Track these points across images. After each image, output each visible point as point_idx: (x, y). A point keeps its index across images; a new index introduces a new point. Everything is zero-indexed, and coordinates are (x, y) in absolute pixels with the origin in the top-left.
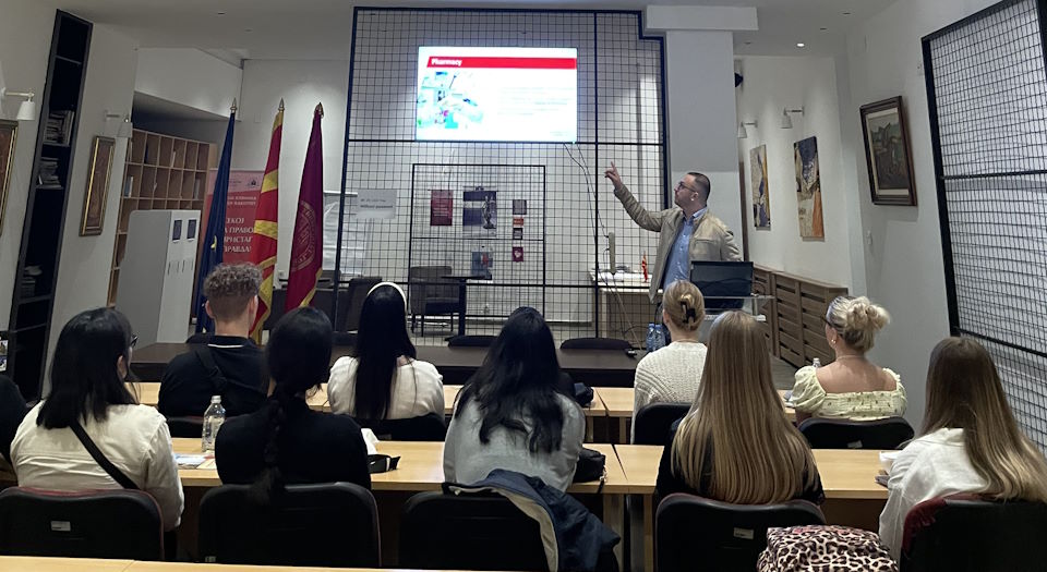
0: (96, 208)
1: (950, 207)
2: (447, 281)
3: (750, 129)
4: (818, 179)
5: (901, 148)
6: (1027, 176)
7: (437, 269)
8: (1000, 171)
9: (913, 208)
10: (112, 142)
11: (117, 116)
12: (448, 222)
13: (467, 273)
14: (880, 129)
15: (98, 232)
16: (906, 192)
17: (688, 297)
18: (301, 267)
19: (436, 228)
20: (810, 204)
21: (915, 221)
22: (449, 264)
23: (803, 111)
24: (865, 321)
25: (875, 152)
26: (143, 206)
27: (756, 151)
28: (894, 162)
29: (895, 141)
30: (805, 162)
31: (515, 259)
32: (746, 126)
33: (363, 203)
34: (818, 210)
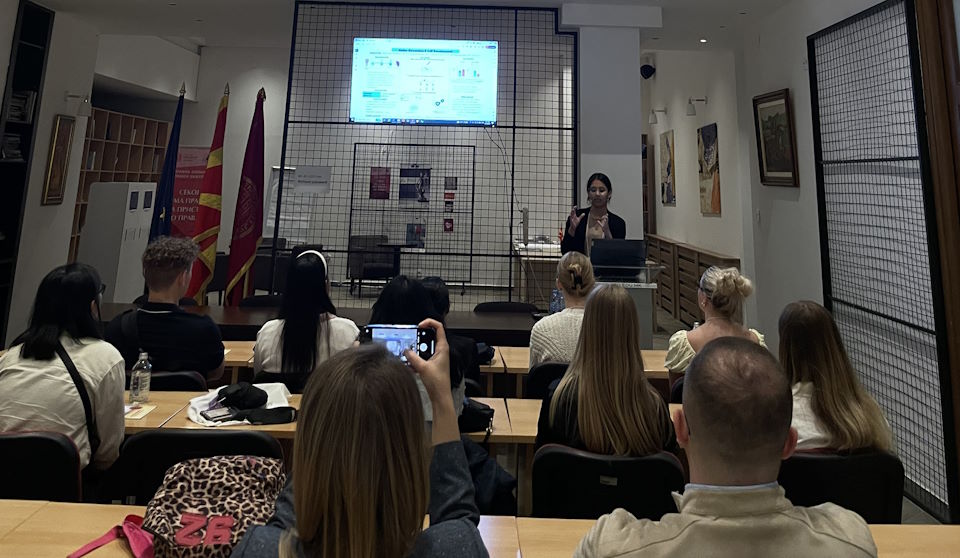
0: (56, 181)
1: (827, 189)
2: (383, 249)
3: (660, 116)
4: (717, 162)
5: (787, 135)
6: (893, 162)
7: (374, 238)
8: (870, 157)
9: (794, 189)
10: (72, 120)
11: (78, 97)
12: (385, 196)
13: (401, 243)
14: (770, 117)
15: (59, 201)
16: (789, 175)
17: (576, 266)
18: (242, 236)
19: (375, 201)
20: (709, 184)
21: (797, 200)
22: (385, 233)
23: (706, 100)
24: (732, 288)
25: (764, 139)
26: (104, 178)
27: (665, 135)
28: (781, 148)
29: (782, 129)
30: (707, 147)
31: (446, 230)
32: (657, 114)
33: (301, 179)
34: (717, 187)
